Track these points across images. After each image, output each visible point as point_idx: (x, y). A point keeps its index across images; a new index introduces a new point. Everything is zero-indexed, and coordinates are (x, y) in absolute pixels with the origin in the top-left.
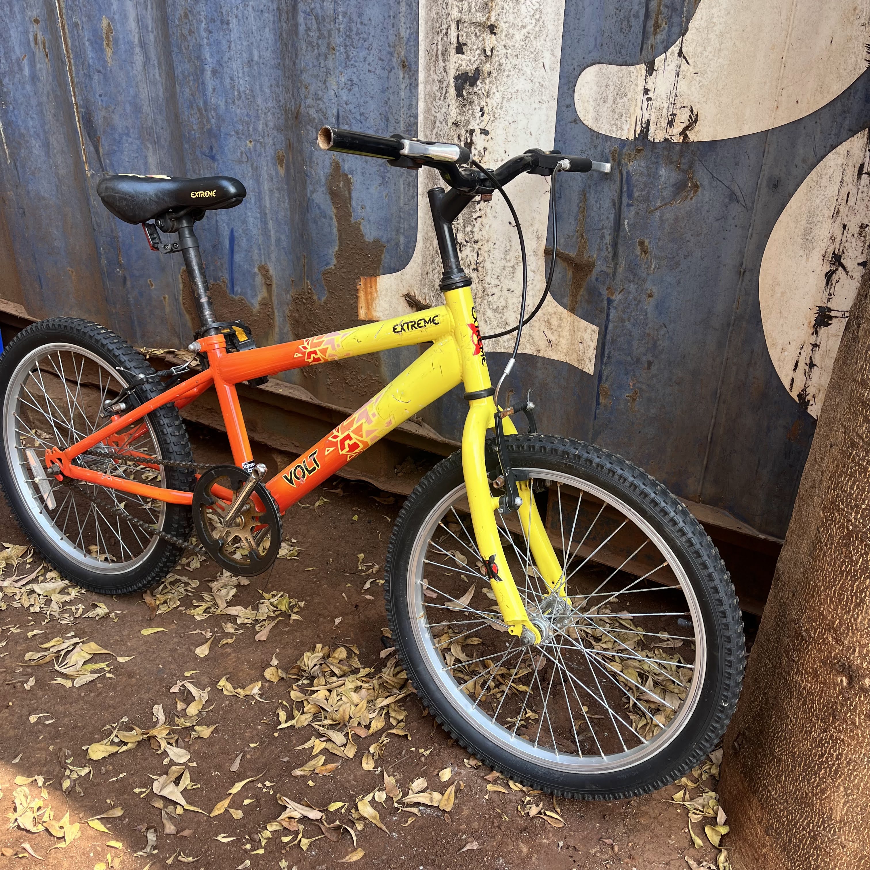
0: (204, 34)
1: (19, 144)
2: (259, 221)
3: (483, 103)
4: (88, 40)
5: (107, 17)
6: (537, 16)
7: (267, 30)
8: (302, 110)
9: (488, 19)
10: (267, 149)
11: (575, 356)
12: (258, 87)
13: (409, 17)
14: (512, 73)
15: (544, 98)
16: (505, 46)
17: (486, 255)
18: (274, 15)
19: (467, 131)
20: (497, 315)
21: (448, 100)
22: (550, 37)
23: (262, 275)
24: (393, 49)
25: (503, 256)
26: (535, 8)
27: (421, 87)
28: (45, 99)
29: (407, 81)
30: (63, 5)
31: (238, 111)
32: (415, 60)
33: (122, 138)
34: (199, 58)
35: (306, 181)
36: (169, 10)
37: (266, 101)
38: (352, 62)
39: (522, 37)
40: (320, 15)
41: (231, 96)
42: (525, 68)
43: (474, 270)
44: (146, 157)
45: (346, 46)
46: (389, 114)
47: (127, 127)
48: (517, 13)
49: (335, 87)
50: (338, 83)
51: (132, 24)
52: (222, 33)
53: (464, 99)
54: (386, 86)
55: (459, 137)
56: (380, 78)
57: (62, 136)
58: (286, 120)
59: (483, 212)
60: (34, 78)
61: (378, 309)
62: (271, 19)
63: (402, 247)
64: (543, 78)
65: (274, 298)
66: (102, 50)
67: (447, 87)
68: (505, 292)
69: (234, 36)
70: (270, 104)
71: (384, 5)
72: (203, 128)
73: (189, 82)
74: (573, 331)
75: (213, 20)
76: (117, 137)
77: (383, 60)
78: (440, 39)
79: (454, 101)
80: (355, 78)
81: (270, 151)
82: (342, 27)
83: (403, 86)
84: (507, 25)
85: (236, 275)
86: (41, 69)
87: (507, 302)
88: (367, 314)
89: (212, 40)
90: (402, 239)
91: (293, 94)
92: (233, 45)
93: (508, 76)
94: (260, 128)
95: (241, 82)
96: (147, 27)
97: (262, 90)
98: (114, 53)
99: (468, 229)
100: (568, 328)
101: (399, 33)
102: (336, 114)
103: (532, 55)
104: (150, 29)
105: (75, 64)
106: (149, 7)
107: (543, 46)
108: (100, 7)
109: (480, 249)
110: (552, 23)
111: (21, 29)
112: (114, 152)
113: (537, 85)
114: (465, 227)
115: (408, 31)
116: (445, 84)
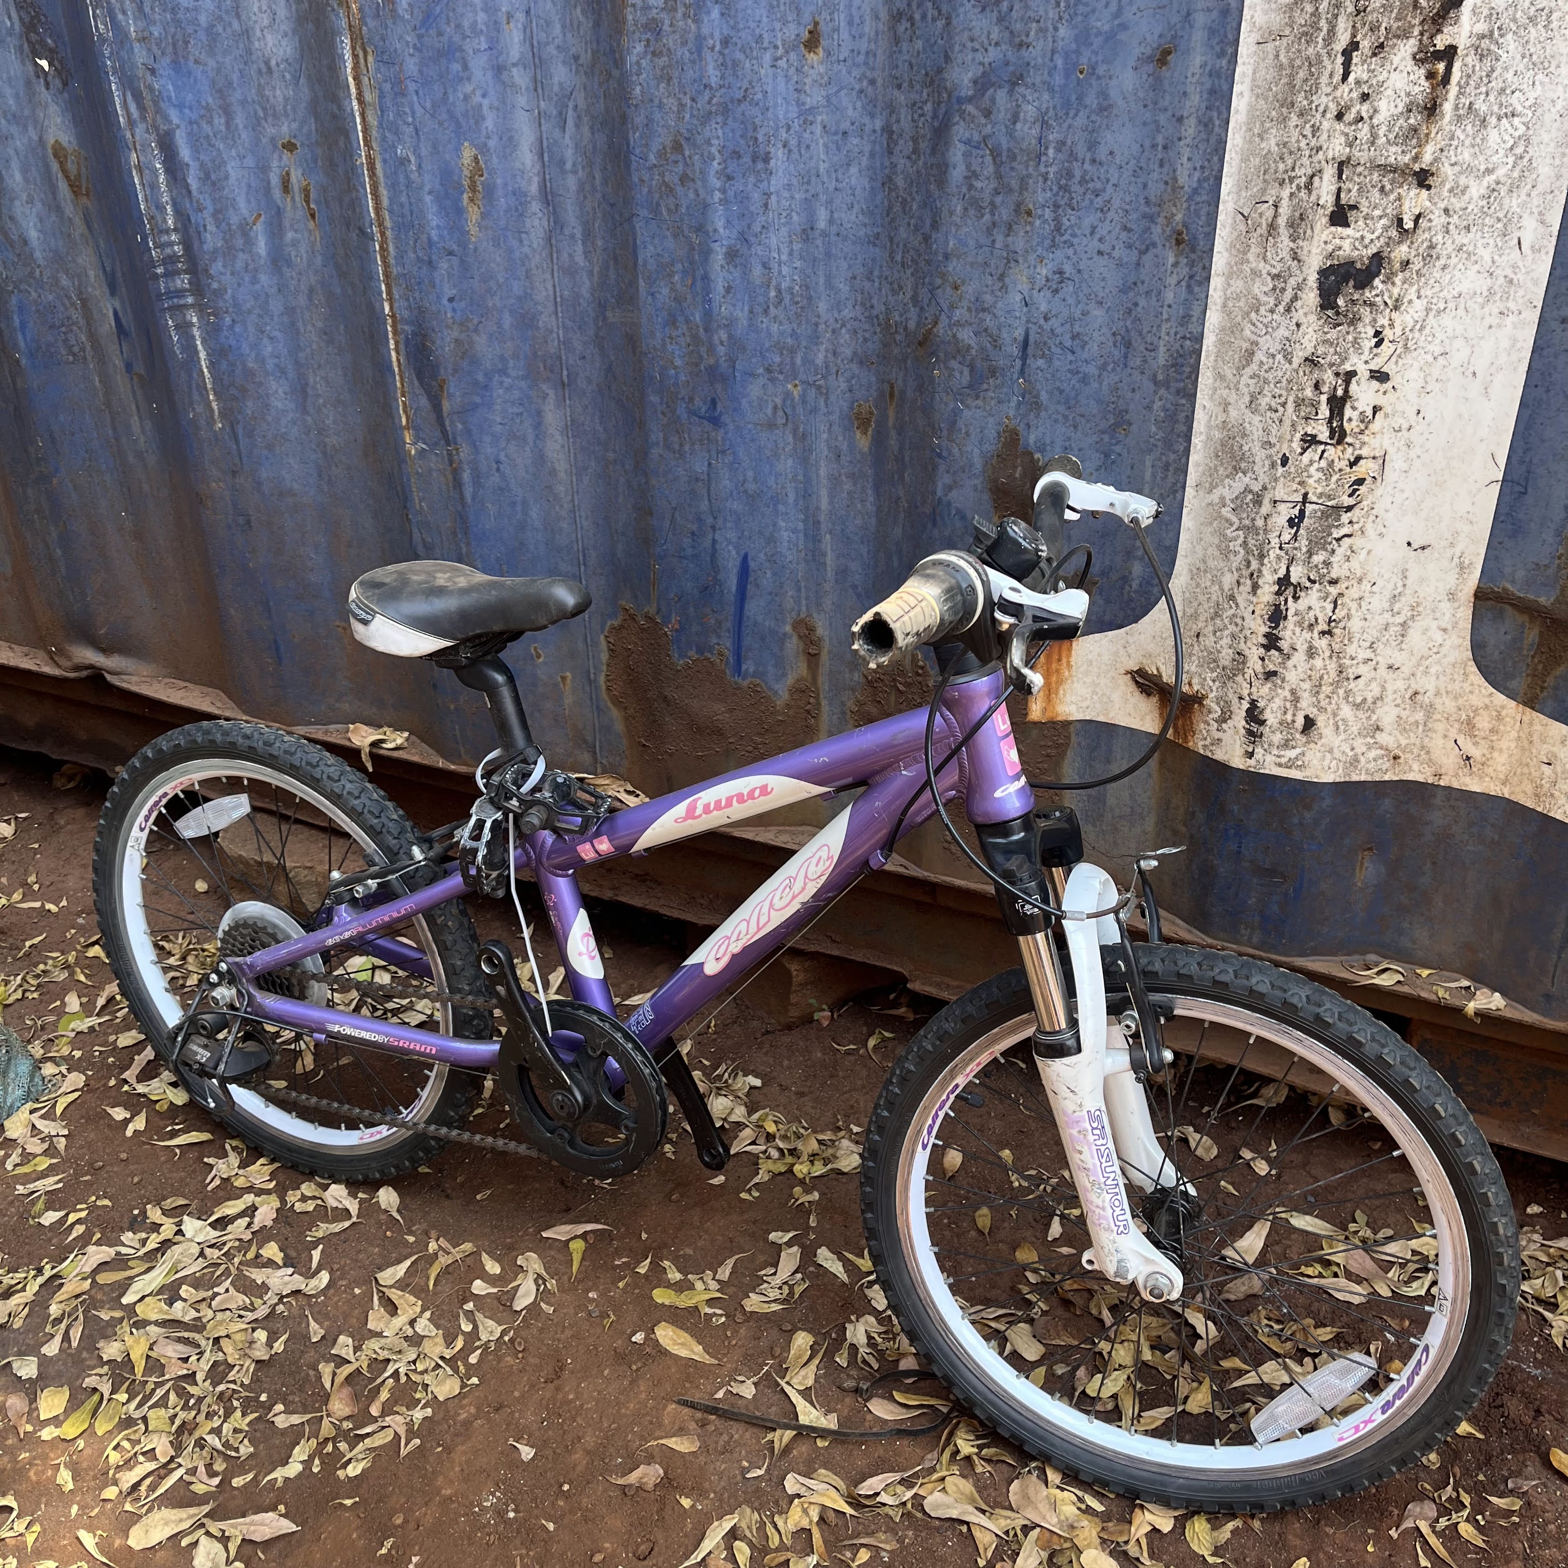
0: (716, 183)
1: (244, 390)
2: (801, 536)
3: (1383, 321)
4: (430, 193)
5: (473, 144)
6: (1519, 150)
7: (854, 170)
8: (940, 330)
9: (1416, 158)
10: (833, 398)
11: (1529, 788)
12: (822, 280)
13: (1202, 147)
14: (1454, 260)
15: (1511, 305)
16: (1446, 211)
17: (1354, 606)
18: (874, 142)
19: (1337, 374)
20: (1360, 714)
21: (1298, 316)
22: (1540, 188)
23: (800, 637)
24: (1155, 209)
25: (1386, 606)
26: (1516, 134)
27: (1216, 283)
28: (302, 300)
29: (1184, 271)
30: (373, 121)
31: (775, 328)
32: (1206, 229)
33: (491, 379)
34: (700, 229)
35: (935, 468)
36: (635, 137)
37: (838, 306)
38: (1066, 237)
39: (1483, 191)
40: (1005, 146)
41: (761, 299)
42: (1481, 251)
43: (1323, 633)
44: (539, 413)
45: (1057, 206)
46: (1133, 333)
47: (502, 358)
48: (1479, 147)
49: (1024, 286)
50: (1032, 280)
51: (526, 157)
52: (752, 179)
53: (1338, 313)
54: (1132, 279)
55: (1317, 386)
56: (1120, 265)
57: (340, 372)
58: (886, 345)
59: (1356, 527)
60: (278, 260)
61: (1068, 698)
62: (867, 149)
63: (1135, 584)
64: (1515, 267)
65: (821, 679)
66: (460, 211)
67: (1299, 287)
68: (1382, 670)
69: (776, 183)
70: (847, 313)
71: (1145, 124)
72: (697, 365)
73: (671, 275)
74: (1526, 743)
75: (737, 155)
76: (480, 377)
77: (1130, 230)
78: (1286, 193)
79: (1313, 318)
80: (1068, 269)
81: (840, 403)
82: (1052, 170)
83: (1173, 280)
84: (1457, 168)
85: (747, 641)
86: (295, 243)
87: (1384, 688)
88: (1045, 710)
89: (731, 193)
90: (1137, 569)
91: (915, 299)
92: (773, 198)
93: (1444, 268)
94: (820, 359)
95: (785, 270)
96: (562, 162)
97: (829, 284)
98: (484, 216)
99: (1318, 558)
100: (1514, 734)
101: (1175, 179)
102: (1021, 338)
103: (1500, 225)
104: (569, 166)
105: (397, 238)
106: (570, 123)
107: (1523, 205)
108: (458, 125)
109: (1341, 595)
110: (1548, 160)
111: (250, 162)
112: (475, 407)
113: (1501, 280)
114: (1310, 554)
115: (1197, 174)
116: (1292, 282)
